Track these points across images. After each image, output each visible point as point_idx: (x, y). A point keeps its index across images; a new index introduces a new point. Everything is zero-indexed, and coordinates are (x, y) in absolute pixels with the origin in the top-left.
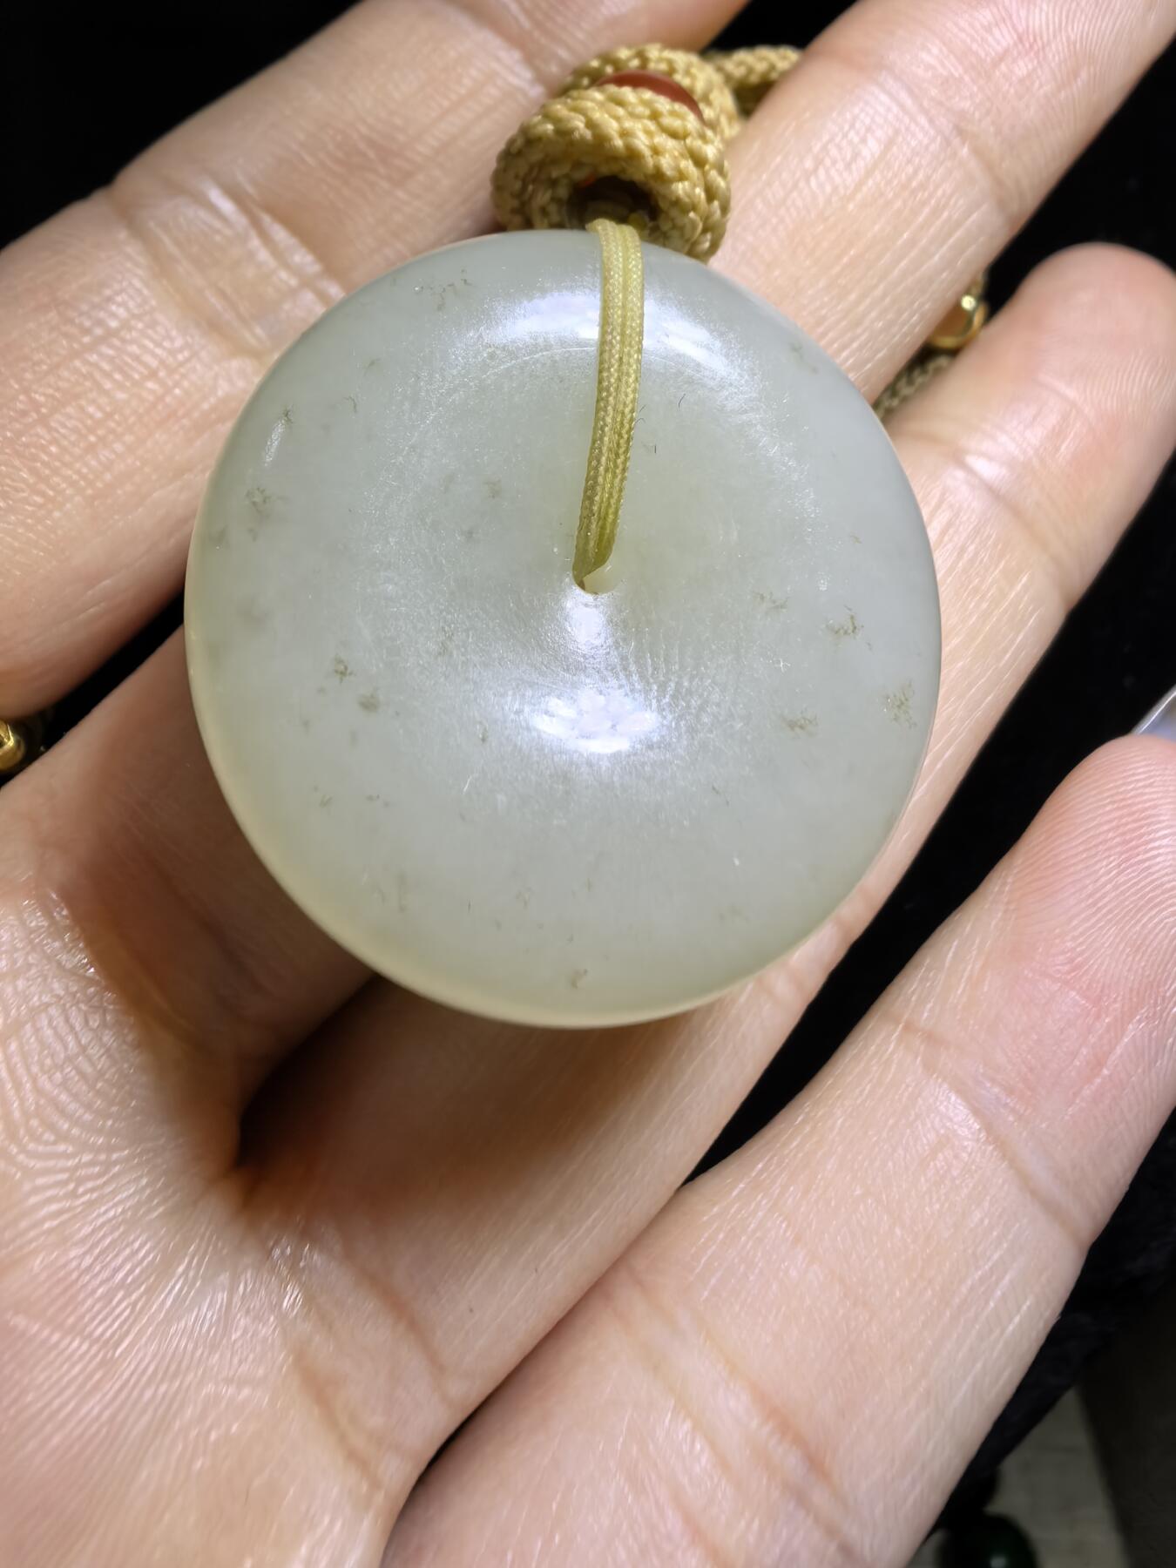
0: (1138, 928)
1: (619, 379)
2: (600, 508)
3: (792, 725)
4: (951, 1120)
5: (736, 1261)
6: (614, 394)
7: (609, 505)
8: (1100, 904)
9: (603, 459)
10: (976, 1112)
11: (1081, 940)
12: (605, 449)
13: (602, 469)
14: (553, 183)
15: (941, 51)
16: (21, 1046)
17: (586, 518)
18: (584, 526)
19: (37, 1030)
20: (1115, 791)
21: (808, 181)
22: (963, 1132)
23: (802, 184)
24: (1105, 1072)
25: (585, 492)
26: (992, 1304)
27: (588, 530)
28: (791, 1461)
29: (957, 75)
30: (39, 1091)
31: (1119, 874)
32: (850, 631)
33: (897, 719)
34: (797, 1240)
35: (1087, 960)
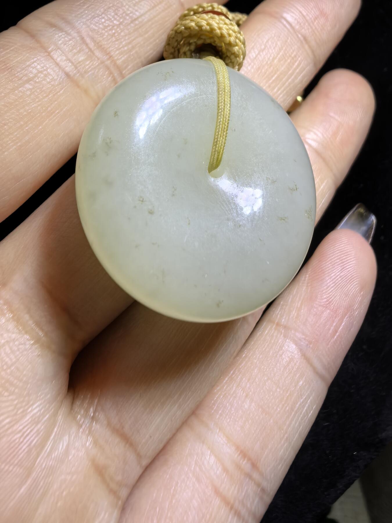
1: (224, 106)
2: (218, 149)
3: (281, 219)
4: (293, 353)
6: (223, 111)
7: (221, 148)
10: (300, 350)
11: (331, 293)
12: (220, 130)
13: (219, 135)
17: (214, 152)
18: (213, 155)
22: (297, 357)
24: (338, 334)
25: (214, 143)
26: (305, 408)
28: (247, 466)
31: (341, 273)
32: (295, 190)
33: (309, 218)
34: (246, 396)
35: (332, 300)
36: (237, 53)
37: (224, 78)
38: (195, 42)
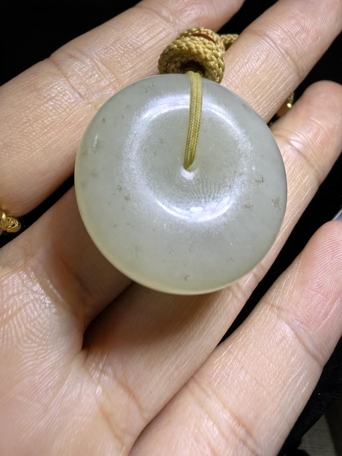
0: (337, 275)
1: (196, 111)
2: (191, 147)
3: (246, 207)
4: (285, 332)
5: (224, 374)
6: (195, 115)
7: (193, 146)
8: (326, 269)
9: (192, 133)
10: (293, 329)
11: (321, 279)
12: (192, 131)
13: (191, 136)
14: (176, 62)
15: (281, 31)
16: (21, 315)
17: (187, 150)
18: (186, 152)
19: (26, 310)
20: (329, 236)
21: (246, 65)
22: (289, 335)
23: (244, 66)
24: (329, 317)
25: (187, 142)
26: (298, 384)
27: (188, 153)
28: (241, 432)
29: (286, 37)
30: (26, 328)
31: (331, 260)
32: (262, 181)
33: (276, 206)
34: (242, 368)
35: (323, 285)
36: (213, 66)
37: (197, 87)
38: (179, 60)
